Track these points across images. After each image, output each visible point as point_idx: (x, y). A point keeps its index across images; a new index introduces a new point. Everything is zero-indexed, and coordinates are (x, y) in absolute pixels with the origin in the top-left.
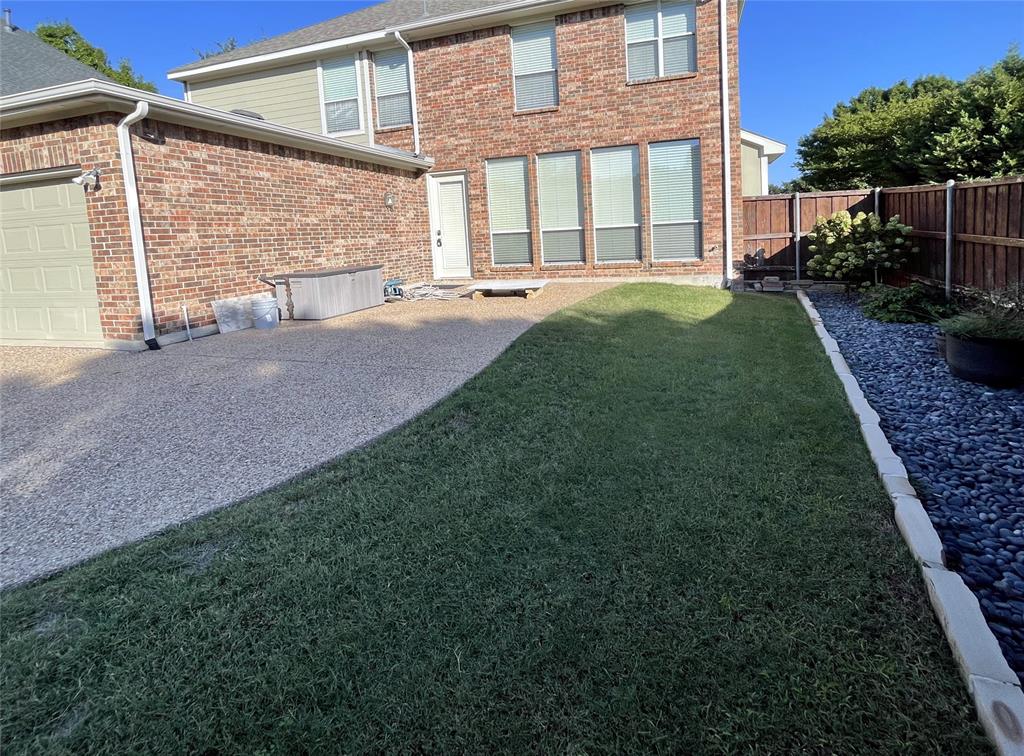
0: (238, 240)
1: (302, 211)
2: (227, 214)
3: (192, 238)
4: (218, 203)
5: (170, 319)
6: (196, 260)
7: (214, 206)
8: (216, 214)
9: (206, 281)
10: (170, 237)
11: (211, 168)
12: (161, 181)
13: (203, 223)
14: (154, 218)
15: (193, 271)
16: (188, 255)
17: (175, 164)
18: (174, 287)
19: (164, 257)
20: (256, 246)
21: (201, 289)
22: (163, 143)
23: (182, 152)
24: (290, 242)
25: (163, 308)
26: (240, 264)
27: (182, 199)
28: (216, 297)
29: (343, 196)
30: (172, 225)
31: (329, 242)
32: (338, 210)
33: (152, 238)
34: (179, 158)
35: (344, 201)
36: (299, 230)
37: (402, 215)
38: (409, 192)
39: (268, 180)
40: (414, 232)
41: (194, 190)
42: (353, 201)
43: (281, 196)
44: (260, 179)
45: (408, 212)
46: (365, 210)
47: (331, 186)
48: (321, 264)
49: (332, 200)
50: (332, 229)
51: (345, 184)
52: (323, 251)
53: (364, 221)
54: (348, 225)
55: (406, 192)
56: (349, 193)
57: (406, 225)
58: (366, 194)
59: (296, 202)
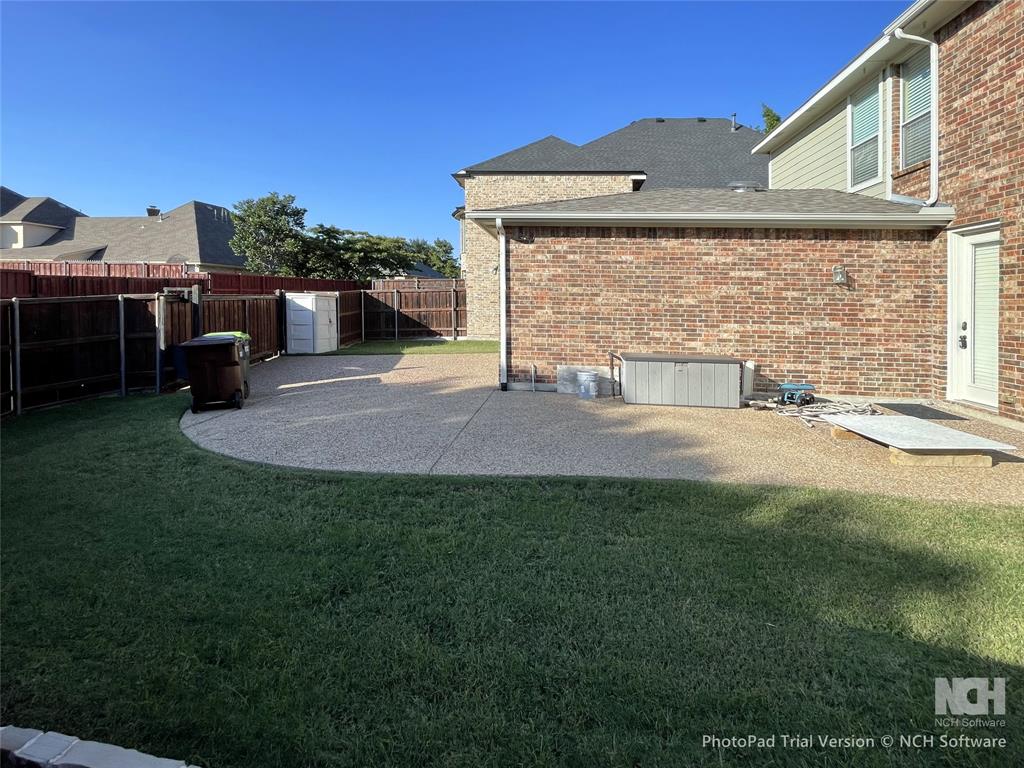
0: (591, 317)
1: (673, 292)
2: (582, 295)
3: (546, 313)
4: (574, 286)
5: (523, 371)
6: (548, 331)
7: (570, 289)
8: (571, 295)
9: (555, 348)
10: (529, 312)
11: (571, 257)
12: (527, 271)
13: (557, 302)
14: (519, 298)
15: (545, 339)
16: (541, 326)
17: (539, 257)
18: (528, 349)
19: (524, 326)
20: (610, 324)
21: (550, 354)
22: (532, 242)
23: (546, 248)
24: (652, 323)
25: (518, 363)
26: (590, 338)
27: (543, 284)
28: (564, 362)
29: (744, 274)
30: (531, 303)
31: (712, 326)
32: (734, 290)
33: (515, 312)
34: (543, 252)
35: (745, 279)
36: (666, 310)
37: (878, 296)
38: (904, 262)
39: (632, 263)
40: (911, 321)
41: (554, 276)
42: (763, 279)
43: (646, 277)
44: (622, 262)
45: (897, 292)
46: (788, 290)
47: (724, 264)
48: (695, 349)
49: (724, 279)
50: (719, 312)
51: (751, 260)
52: (700, 335)
53: (782, 304)
54: (749, 307)
55: (895, 262)
56: (757, 269)
57: (886, 311)
58: (792, 270)
59: (666, 282)
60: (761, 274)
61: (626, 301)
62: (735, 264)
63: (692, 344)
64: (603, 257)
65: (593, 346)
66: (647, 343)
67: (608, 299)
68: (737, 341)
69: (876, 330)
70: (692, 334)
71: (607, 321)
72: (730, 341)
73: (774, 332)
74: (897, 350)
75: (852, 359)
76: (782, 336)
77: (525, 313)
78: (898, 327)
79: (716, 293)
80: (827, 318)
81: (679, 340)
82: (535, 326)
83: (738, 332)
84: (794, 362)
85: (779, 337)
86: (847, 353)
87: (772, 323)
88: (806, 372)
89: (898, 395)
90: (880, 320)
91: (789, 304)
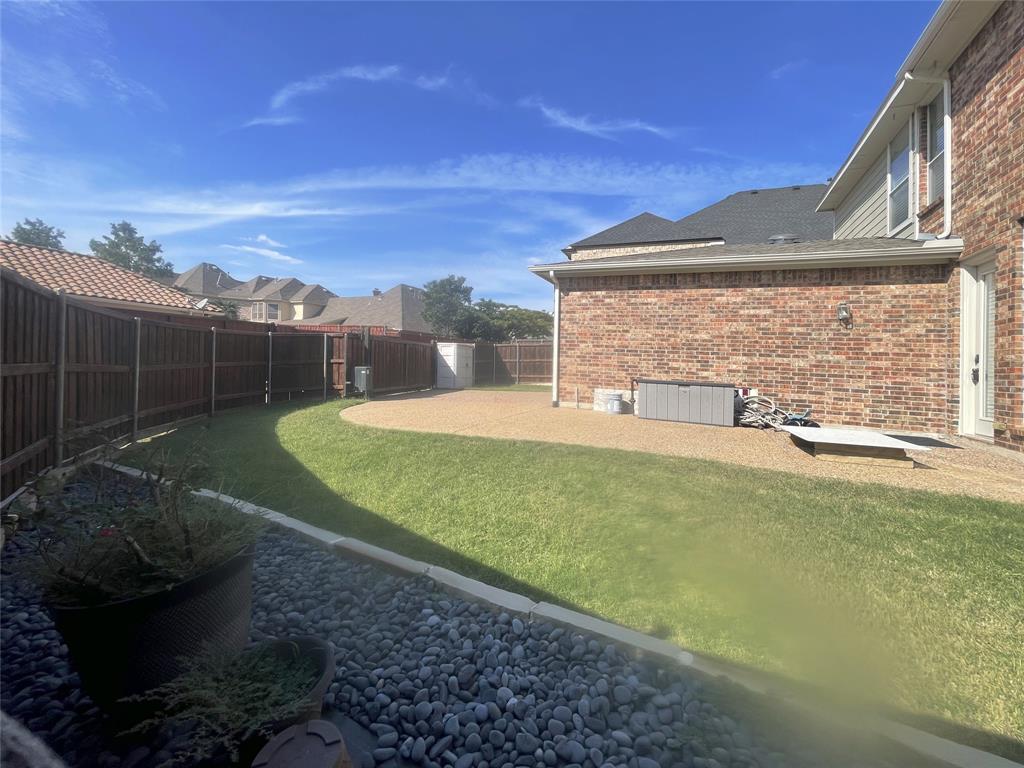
0: (622, 350)
1: (690, 328)
2: (615, 331)
3: (586, 347)
4: (609, 324)
6: (589, 361)
7: (606, 326)
8: (607, 331)
10: (575, 345)
12: (574, 312)
13: (597, 337)
15: (587, 367)
16: (584, 357)
17: (584, 301)
18: (574, 375)
19: (570, 357)
20: (637, 355)
22: (579, 290)
25: (566, 385)
26: (621, 367)
27: (586, 323)
30: (577, 338)
31: (722, 358)
32: (743, 327)
33: (565, 345)
35: (753, 316)
36: (684, 344)
37: (886, 331)
38: (916, 297)
39: (655, 304)
40: (921, 356)
41: (595, 316)
42: (770, 316)
43: (667, 316)
44: (647, 304)
45: (906, 326)
46: (794, 325)
47: (735, 303)
48: (707, 378)
49: (734, 316)
50: (729, 346)
51: (758, 299)
52: (712, 366)
53: (787, 338)
54: (757, 342)
55: (905, 297)
56: (765, 308)
57: (895, 345)
58: (797, 307)
59: (684, 320)
60: (768, 312)
61: (650, 336)
62: (744, 303)
63: (705, 374)
64: (633, 300)
65: (624, 374)
66: (666, 372)
67: (637, 335)
68: (745, 372)
69: (883, 364)
70: (705, 365)
71: (634, 353)
72: (739, 371)
73: (780, 364)
74: (905, 384)
75: (857, 391)
76: (786, 369)
77: (572, 346)
78: (908, 361)
79: (726, 329)
80: (831, 352)
81: (694, 370)
82: (579, 357)
83: (746, 363)
84: (798, 392)
85: (784, 369)
86: (852, 385)
87: (779, 356)
88: (811, 402)
89: (906, 428)
90: (887, 354)
91: (794, 338)
